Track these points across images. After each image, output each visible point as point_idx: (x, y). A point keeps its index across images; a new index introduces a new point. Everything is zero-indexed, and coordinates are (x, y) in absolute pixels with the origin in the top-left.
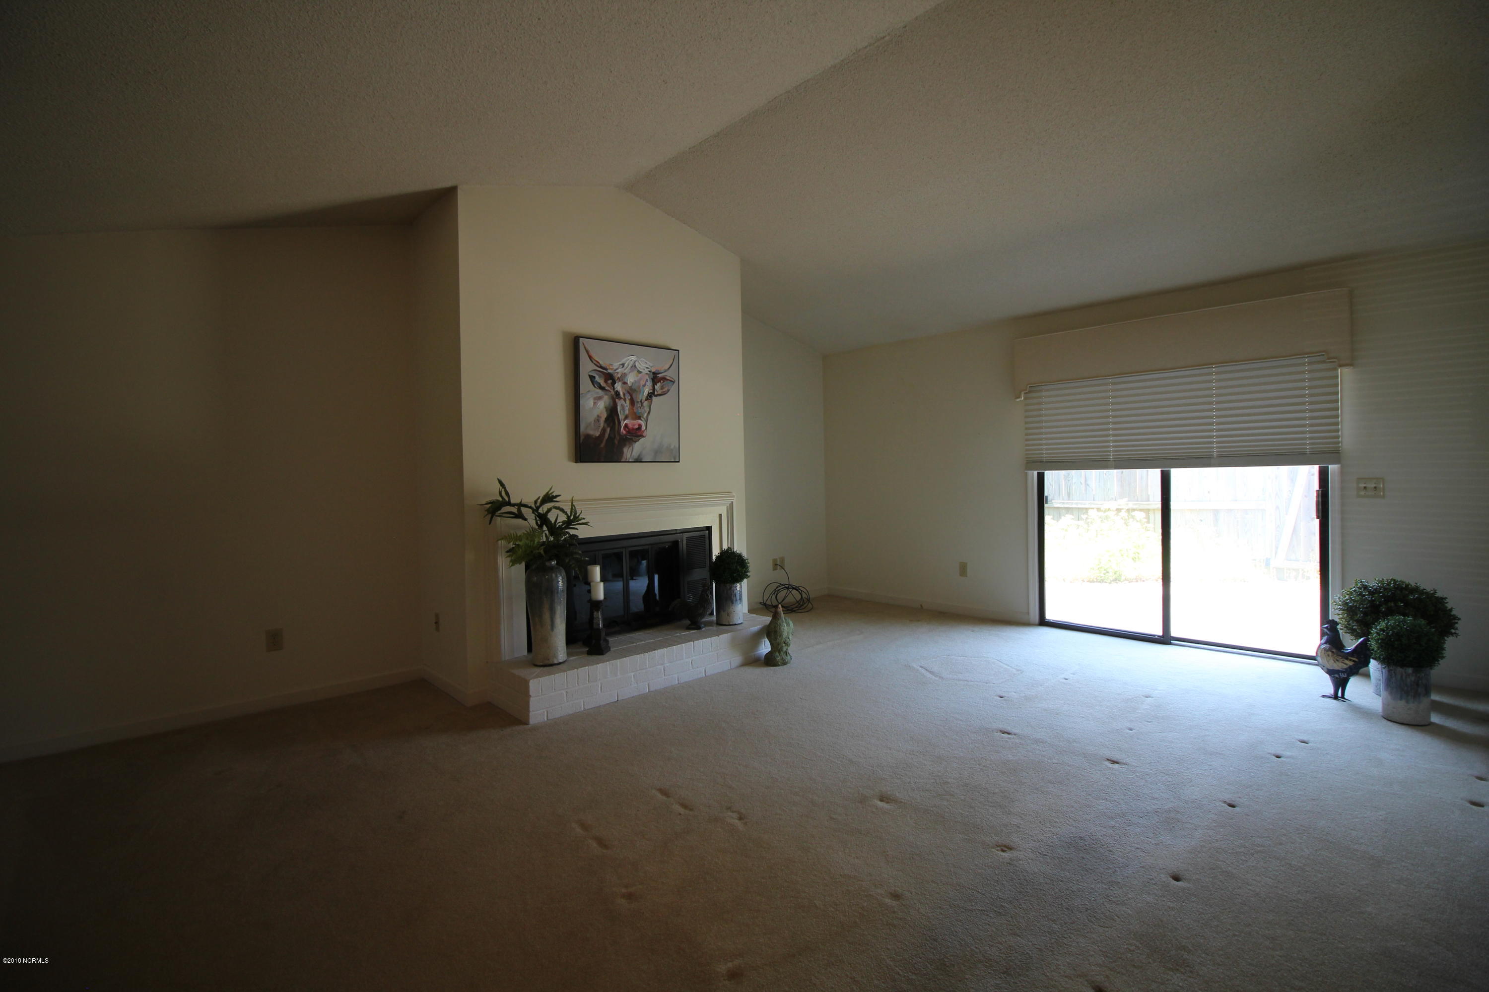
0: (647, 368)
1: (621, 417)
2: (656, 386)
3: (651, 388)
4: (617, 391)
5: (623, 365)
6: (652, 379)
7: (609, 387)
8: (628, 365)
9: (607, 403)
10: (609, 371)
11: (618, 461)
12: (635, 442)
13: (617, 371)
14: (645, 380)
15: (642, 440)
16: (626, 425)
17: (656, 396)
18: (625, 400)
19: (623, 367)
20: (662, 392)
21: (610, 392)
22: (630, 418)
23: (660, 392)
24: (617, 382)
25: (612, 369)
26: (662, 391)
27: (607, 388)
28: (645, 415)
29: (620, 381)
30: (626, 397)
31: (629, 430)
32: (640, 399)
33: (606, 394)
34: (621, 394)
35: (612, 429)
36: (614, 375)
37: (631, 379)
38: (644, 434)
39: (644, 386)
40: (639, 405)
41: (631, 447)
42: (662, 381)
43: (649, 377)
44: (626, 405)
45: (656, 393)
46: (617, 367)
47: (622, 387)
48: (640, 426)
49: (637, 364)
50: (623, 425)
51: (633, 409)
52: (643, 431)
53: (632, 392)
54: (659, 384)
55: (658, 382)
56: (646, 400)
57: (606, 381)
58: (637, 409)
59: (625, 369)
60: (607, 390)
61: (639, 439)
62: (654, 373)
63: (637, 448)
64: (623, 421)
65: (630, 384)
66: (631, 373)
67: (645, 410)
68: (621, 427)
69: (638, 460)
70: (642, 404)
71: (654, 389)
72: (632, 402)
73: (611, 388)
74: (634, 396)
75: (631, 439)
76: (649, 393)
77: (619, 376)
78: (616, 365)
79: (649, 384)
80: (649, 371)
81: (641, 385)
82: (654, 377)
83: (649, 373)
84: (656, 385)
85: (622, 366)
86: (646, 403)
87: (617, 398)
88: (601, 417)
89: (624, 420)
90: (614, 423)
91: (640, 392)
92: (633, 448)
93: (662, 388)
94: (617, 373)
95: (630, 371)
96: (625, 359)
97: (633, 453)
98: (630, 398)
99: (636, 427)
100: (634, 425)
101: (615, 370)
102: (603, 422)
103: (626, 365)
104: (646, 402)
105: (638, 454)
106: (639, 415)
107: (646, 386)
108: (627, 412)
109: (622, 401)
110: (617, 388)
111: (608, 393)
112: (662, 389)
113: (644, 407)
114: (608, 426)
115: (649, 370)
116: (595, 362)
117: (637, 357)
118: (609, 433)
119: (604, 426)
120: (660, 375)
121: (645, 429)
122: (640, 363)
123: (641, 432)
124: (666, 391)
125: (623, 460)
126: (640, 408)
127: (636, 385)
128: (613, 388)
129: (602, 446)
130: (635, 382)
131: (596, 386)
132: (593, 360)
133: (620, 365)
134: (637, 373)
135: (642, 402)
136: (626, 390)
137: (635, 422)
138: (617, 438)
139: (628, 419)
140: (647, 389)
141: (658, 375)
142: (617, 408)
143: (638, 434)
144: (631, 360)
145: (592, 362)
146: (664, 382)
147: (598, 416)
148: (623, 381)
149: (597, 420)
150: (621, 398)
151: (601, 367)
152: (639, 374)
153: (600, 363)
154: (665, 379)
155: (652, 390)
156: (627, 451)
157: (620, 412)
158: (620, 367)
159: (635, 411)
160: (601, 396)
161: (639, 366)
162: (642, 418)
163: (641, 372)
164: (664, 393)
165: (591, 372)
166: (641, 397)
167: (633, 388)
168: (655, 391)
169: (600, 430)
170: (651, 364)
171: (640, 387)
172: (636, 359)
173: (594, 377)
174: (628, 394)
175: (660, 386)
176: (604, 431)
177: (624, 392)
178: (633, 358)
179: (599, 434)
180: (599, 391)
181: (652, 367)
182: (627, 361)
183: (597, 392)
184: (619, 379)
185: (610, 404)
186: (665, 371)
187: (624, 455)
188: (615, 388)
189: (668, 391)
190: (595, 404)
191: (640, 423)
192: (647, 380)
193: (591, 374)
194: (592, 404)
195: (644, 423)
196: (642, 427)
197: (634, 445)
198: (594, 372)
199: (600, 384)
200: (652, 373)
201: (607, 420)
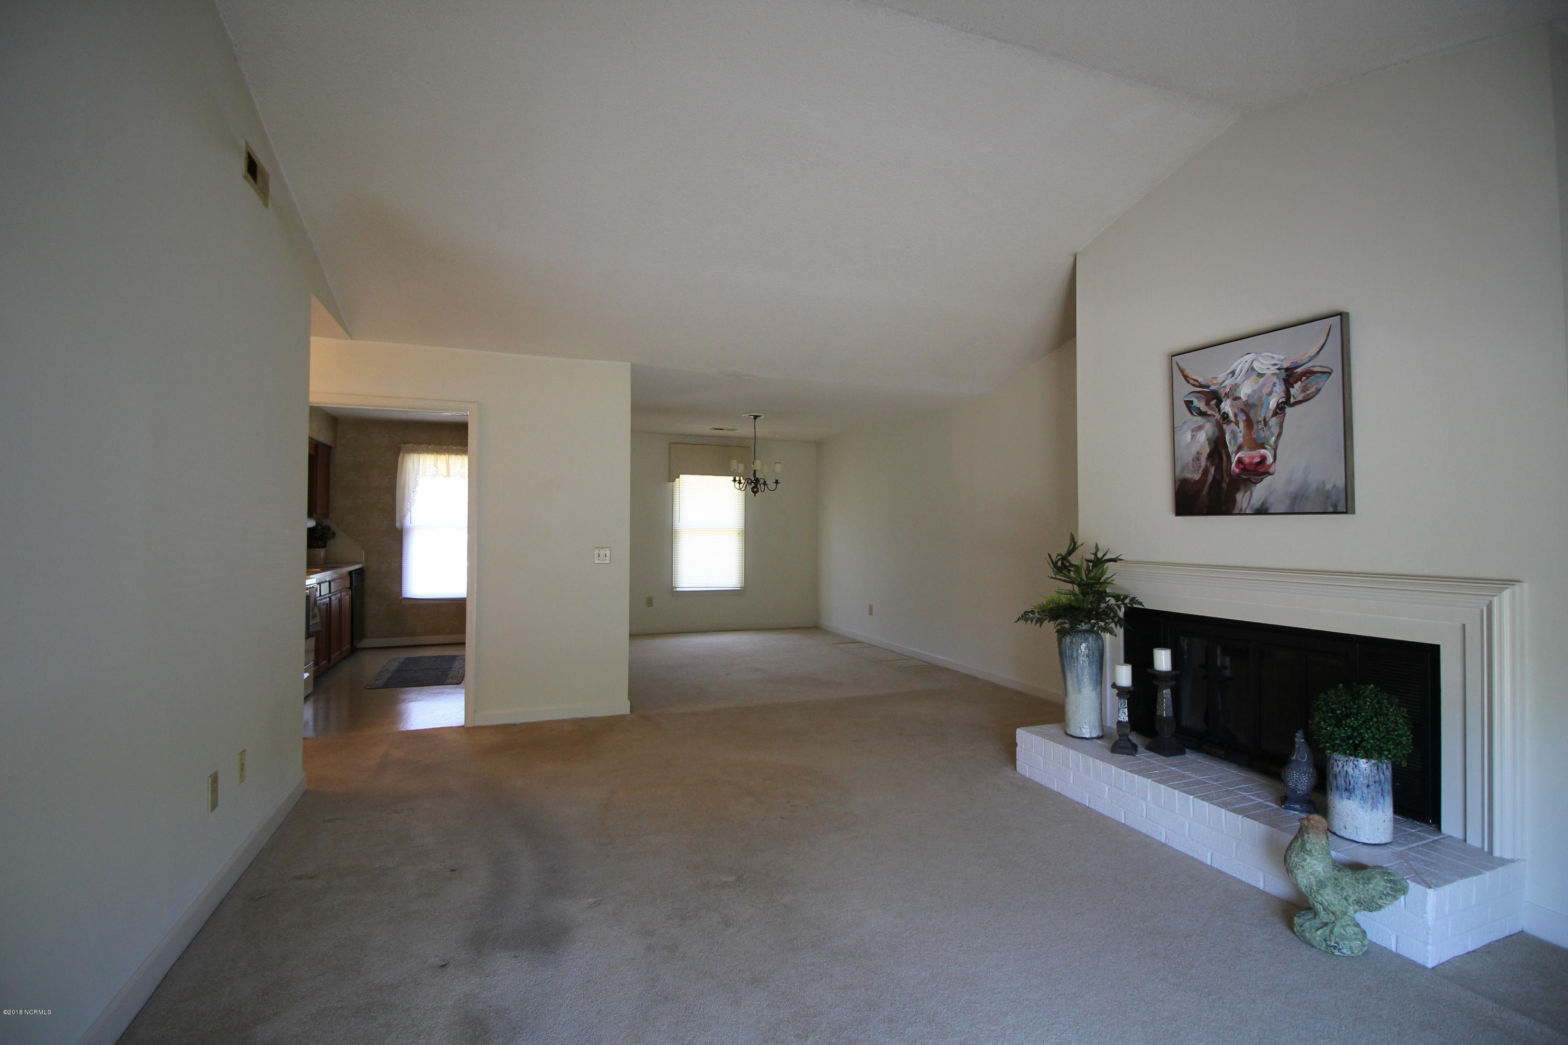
0: (1275, 365)
1: (1231, 449)
2: (1291, 390)
3: (1283, 394)
4: (1224, 413)
5: (1233, 373)
6: (1284, 380)
7: (1211, 409)
8: (1241, 370)
9: (1210, 434)
10: (1212, 388)
11: (1228, 512)
12: (1256, 483)
13: (1223, 385)
14: (1270, 385)
15: (1267, 480)
16: (1240, 461)
17: (1293, 405)
18: (1237, 424)
19: (1232, 377)
20: (1303, 397)
21: (1214, 416)
22: (1246, 448)
23: (1300, 398)
24: (1224, 399)
25: (1216, 384)
26: (1303, 394)
27: (1210, 412)
28: (1273, 439)
29: (1228, 397)
30: (1238, 419)
31: (1244, 467)
32: (1263, 416)
33: (1209, 421)
34: (1231, 415)
35: (1219, 468)
36: (1219, 391)
37: (1245, 392)
38: (1271, 470)
39: (1270, 394)
40: (1261, 425)
41: (1249, 492)
42: (1304, 378)
43: (1278, 378)
44: (1238, 430)
45: (1292, 400)
46: (1223, 379)
47: (1232, 406)
48: (1263, 458)
49: (1255, 365)
50: (1234, 460)
51: (1251, 435)
52: (1270, 466)
53: (1247, 409)
54: (1298, 386)
55: (1296, 382)
56: (1273, 416)
57: (1207, 404)
58: (1259, 432)
59: (1236, 378)
60: (1209, 415)
61: (1262, 480)
62: (1287, 370)
63: (1259, 492)
64: (1234, 454)
65: (1244, 398)
66: (1246, 382)
67: (1271, 432)
68: (1231, 464)
69: (1262, 511)
70: (1267, 423)
71: (1288, 395)
72: (1249, 423)
73: (1215, 411)
74: (1252, 415)
75: (1249, 479)
76: (1278, 405)
77: (1227, 390)
78: (1221, 377)
79: (1280, 389)
80: (1279, 369)
81: (1264, 394)
82: (1287, 375)
83: (1277, 371)
84: (1293, 387)
85: (1231, 375)
86: (1273, 422)
87: (1224, 423)
88: (1201, 454)
89: (1237, 453)
90: (1221, 459)
91: (1262, 406)
92: (1251, 493)
93: (1304, 390)
94: (1224, 387)
95: (1245, 378)
96: (1235, 364)
97: (1253, 501)
98: (1244, 418)
99: (1257, 460)
100: (1253, 458)
101: (1221, 384)
102: (1205, 460)
103: (1237, 372)
104: (1274, 418)
105: (1259, 503)
106: (1259, 441)
107: (1274, 394)
108: (1240, 440)
109: (1233, 426)
110: (1223, 409)
111: (1212, 418)
112: (1303, 391)
113: (1270, 428)
114: (1212, 465)
115: (1277, 367)
116: (1192, 382)
117: (1256, 353)
118: (1214, 475)
119: (1206, 466)
120: (1299, 370)
121: (1272, 463)
122: (1262, 361)
123: (1266, 466)
124: (1312, 393)
125: (1236, 511)
126: (1263, 431)
127: (1256, 396)
128: (1217, 410)
129: (1204, 492)
130: (1254, 392)
131: (1194, 413)
132: (1189, 380)
133: (1228, 374)
134: (1257, 377)
135: (1267, 420)
136: (1238, 409)
137: (1254, 453)
138: (1226, 479)
139: (1242, 451)
140: (1275, 399)
141: (1295, 371)
142: (1225, 438)
143: (1260, 471)
144: (1246, 361)
145: (1189, 382)
146: (1307, 379)
147: (1198, 453)
148: (1235, 396)
149: (1197, 458)
150: (1232, 421)
151: (1201, 386)
152: (1261, 377)
153: (1199, 381)
154: (1309, 373)
155: (1284, 397)
156: (1242, 499)
157: (1230, 442)
158: (1228, 378)
159: (1253, 436)
160: (1202, 425)
161: (1260, 367)
162: (1267, 445)
163: (1265, 374)
164: (1308, 397)
165: (1188, 396)
166: (1266, 413)
167: (1250, 402)
168: (1290, 398)
169: (1201, 471)
170: (1282, 357)
171: (1263, 399)
172: (1255, 357)
173: (1192, 402)
174: (1243, 414)
175: (1300, 387)
176: (1206, 472)
177: (1237, 412)
178: (1249, 358)
179: (1200, 476)
180: (1199, 418)
181: (1284, 361)
182: (1241, 364)
183: (1196, 421)
184: (1227, 395)
185: (1214, 432)
186: (1311, 359)
187: (1237, 504)
188: (1221, 409)
189: (1318, 391)
190: (1193, 437)
191: (1263, 454)
192: (1274, 385)
193: (1187, 399)
194: (1190, 437)
195: (1270, 452)
196: (1268, 458)
197: (1253, 489)
198: (1191, 394)
199: (1199, 408)
200: (1283, 371)
201: (1210, 456)
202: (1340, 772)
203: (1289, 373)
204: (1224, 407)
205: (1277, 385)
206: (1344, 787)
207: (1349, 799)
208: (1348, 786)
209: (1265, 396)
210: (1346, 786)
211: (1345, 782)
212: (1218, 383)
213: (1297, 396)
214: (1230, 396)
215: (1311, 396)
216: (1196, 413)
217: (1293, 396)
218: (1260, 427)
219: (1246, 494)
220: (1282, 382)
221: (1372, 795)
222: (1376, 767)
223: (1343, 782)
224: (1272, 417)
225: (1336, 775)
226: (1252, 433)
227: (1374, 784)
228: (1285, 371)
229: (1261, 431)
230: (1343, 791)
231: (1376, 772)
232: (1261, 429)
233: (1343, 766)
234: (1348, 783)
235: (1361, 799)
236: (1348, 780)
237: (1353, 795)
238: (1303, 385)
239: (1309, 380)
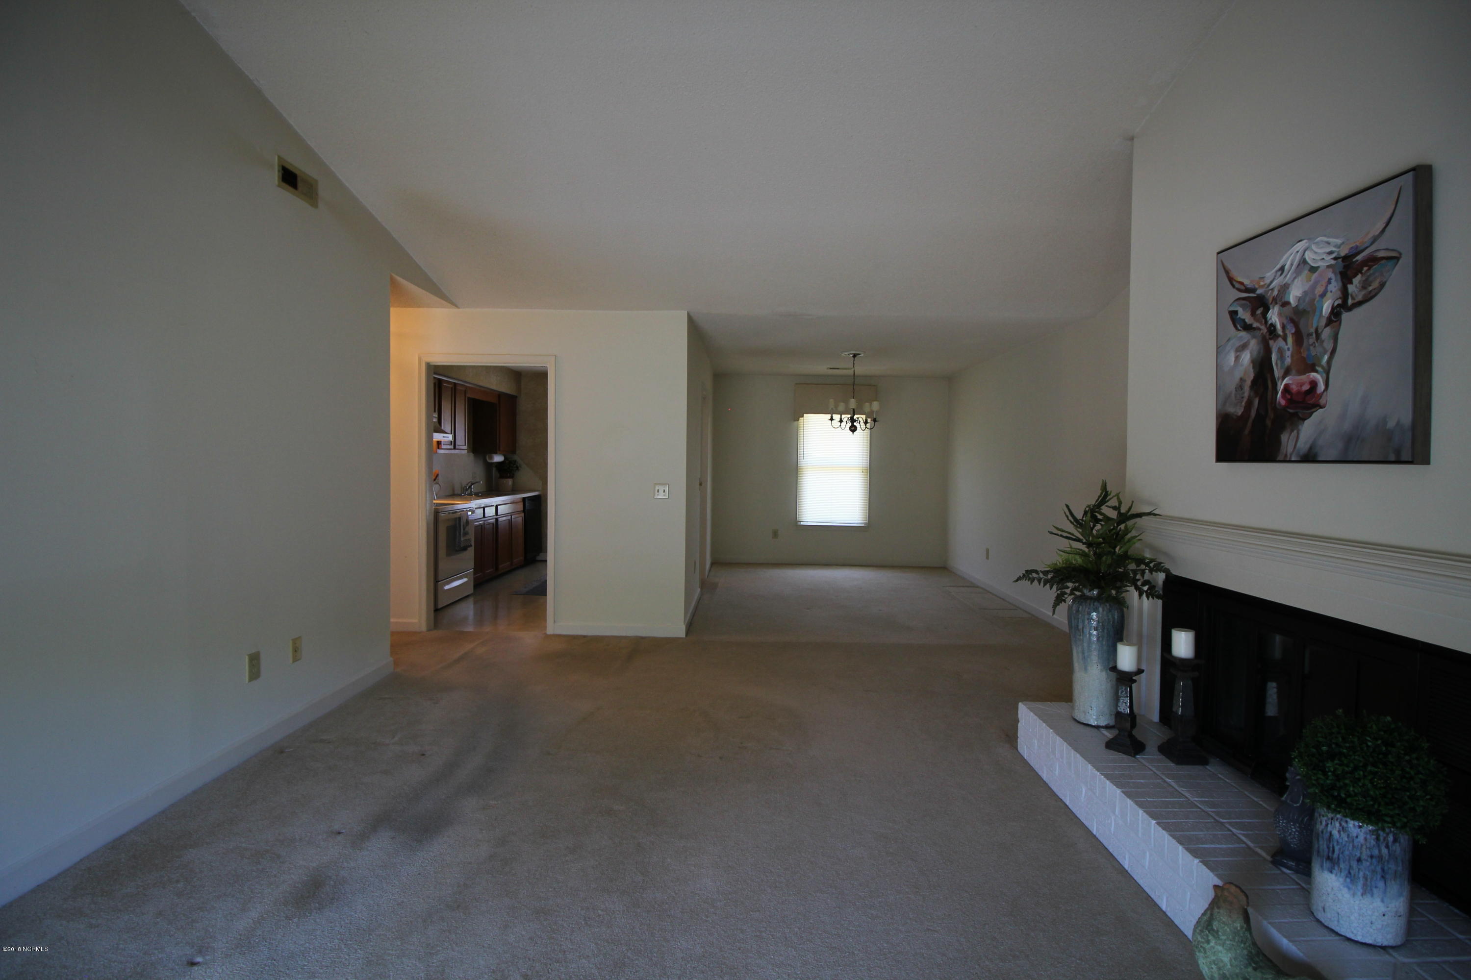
0: (1331, 253)
1: (1277, 373)
2: (1350, 286)
3: (1339, 294)
4: (1272, 325)
5: (1282, 269)
6: (1341, 273)
7: (1257, 321)
8: (1292, 265)
9: (1255, 353)
10: (1259, 292)
11: (1272, 458)
12: (1304, 419)
13: (1271, 287)
14: (1324, 282)
15: (1318, 414)
16: (1287, 389)
17: (1349, 309)
18: (1285, 339)
19: (1281, 275)
20: (1365, 295)
21: (1259, 329)
22: (1294, 372)
23: (1359, 298)
24: (1271, 306)
25: (1262, 286)
26: (1363, 292)
27: (1255, 325)
28: (1326, 357)
29: (1276, 303)
30: (1287, 332)
31: (1289, 397)
32: (1315, 326)
33: (1254, 337)
34: (1279, 327)
35: (1263, 399)
36: (1266, 297)
37: (1294, 295)
38: (1322, 402)
39: (1323, 295)
40: (1312, 340)
41: (1295, 431)
42: (1365, 269)
43: (1334, 272)
44: (1286, 347)
45: (1350, 302)
46: (1271, 279)
47: (1280, 315)
48: (1314, 384)
49: (1309, 256)
50: (1281, 387)
51: (1300, 353)
52: (1321, 395)
53: (1299, 316)
54: (1357, 280)
55: (1355, 276)
56: (1327, 325)
57: (1253, 314)
58: (1309, 350)
59: (1286, 276)
60: (1255, 329)
61: (1313, 413)
62: (1345, 258)
63: (1309, 431)
64: (1280, 380)
65: (1292, 303)
66: (1296, 280)
67: (1324, 348)
68: (1277, 393)
69: (1309, 457)
70: (1318, 335)
71: (1346, 295)
72: (1299, 338)
73: (1261, 323)
74: (1302, 326)
75: (1299, 414)
76: (1333, 308)
77: (1276, 293)
78: (1270, 274)
79: (1335, 287)
80: (1335, 259)
81: (1317, 296)
82: (1345, 267)
83: (1336, 262)
84: (1351, 283)
85: (1279, 273)
86: (1327, 333)
87: (1271, 339)
88: (1245, 381)
89: (1283, 380)
90: (1266, 388)
91: (1314, 311)
92: (1300, 432)
93: (1364, 285)
94: (1272, 289)
95: (1295, 275)
96: (1285, 257)
97: (1299, 444)
98: (1293, 331)
99: (1306, 387)
100: (1302, 385)
101: (1269, 286)
102: (1248, 389)
103: (1286, 267)
104: (1328, 330)
105: (1307, 446)
106: (1309, 362)
107: (1329, 294)
108: (1291, 360)
109: (1280, 342)
110: (1271, 319)
111: (1258, 333)
112: (1364, 288)
113: (1322, 341)
114: (1257, 395)
115: (1333, 256)
116: (1237, 285)
117: (1309, 239)
118: (1258, 407)
119: (1249, 396)
120: (1359, 258)
121: (1324, 391)
122: (1316, 250)
123: (1316, 396)
124: (1374, 289)
125: (1280, 457)
126: (1315, 347)
127: (1307, 299)
128: (1263, 320)
129: (1247, 432)
130: (1305, 293)
131: (1238, 326)
132: (1234, 283)
133: (1277, 272)
134: (1309, 272)
135: (1320, 331)
136: (1287, 318)
137: (1303, 378)
138: (1271, 414)
139: (1290, 375)
140: (1330, 301)
141: (1354, 260)
142: (1271, 358)
143: (1309, 402)
144: (1298, 252)
145: (1233, 286)
146: (1369, 270)
147: (1241, 379)
148: (1283, 301)
149: (1240, 387)
150: (1279, 336)
151: (1247, 290)
152: (1315, 272)
153: (1245, 283)
154: (1373, 260)
155: (1340, 298)
156: (1287, 440)
157: (1276, 364)
158: (1276, 278)
159: (1302, 355)
160: (1246, 343)
161: (1314, 258)
162: (1319, 366)
163: (1318, 267)
164: (1369, 296)
165: (1235, 304)
166: (1318, 322)
167: (1301, 307)
168: (1348, 298)
169: (1243, 404)
170: (1339, 241)
171: (1315, 302)
172: (1307, 245)
173: (1236, 312)
174: (1292, 325)
175: (1360, 282)
176: (1249, 404)
177: (1285, 322)
178: (1300, 246)
179: (1242, 410)
180: (1243, 334)
181: (1342, 246)
182: (1290, 258)
183: (1241, 337)
184: (1275, 300)
185: (1259, 353)
186: (1374, 240)
187: (1282, 448)
188: (1268, 319)
189: (1382, 285)
190: (1237, 358)
191: (1313, 379)
192: (1329, 281)
193: (1231, 309)
194: (1233, 359)
195: (1322, 376)
196: (1319, 385)
197: (1300, 427)
198: (1237, 302)
199: (1244, 320)
200: (1340, 260)
201: (1254, 382)
202: (1322, 832)
203: (1346, 264)
204: (1271, 316)
205: (1333, 281)
206: (1326, 853)
207: (1331, 872)
208: (1330, 854)
209: (1318, 298)
210: (1329, 852)
211: (1328, 847)
212: (1265, 284)
213: (1356, 295)
214: (1278, 301)
215: (1373, 293)
216: (1241, 327)
217: (1351, 295)
218: (1311, 341)
219: (1293, 434)
220: (1339, 277)
221: (1364, 874)
222: (1374, 837)
223: (1325, 846)
224: (1325, 327)
225: (1318, 835)
226: (1302, 351)
227: (1369, 859)
228: (1343, 261)
229: (1312, 348)
230: (1325, 860)
231: (1373, 842)
232: (1312, 345)
233: (1327, 825)
234: (1331, 849)
235: (1347, 877)
236: (1331, 846)
237: (1336, 868)
238: (1364, 279)
239: (1371, 271)
